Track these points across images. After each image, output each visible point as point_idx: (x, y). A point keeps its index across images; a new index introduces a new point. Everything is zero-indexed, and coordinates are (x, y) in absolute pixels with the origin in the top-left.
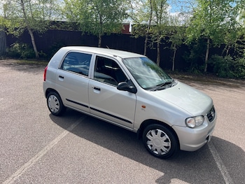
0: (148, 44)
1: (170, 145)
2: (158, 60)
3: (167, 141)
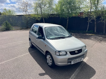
1: (52, 62)
2: (95, 28)
3: (51, 60)
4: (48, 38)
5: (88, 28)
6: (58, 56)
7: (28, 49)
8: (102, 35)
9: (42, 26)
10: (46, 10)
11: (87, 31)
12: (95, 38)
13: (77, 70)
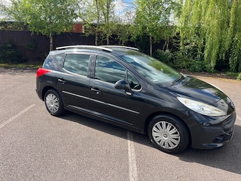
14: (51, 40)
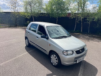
0: (77, 21)
1: (58, 62)
2: (82, 28)
3: (56, 60)
4: (52, 37)
5: (75, 28)
6: (66, 55)
7: (25, 49)
8: (88, 34)
9: (43, 25)
10: (36, 9)
11: (74, 30)
12: (83, 37)
13: (81, 68)
14: (57, 20)
